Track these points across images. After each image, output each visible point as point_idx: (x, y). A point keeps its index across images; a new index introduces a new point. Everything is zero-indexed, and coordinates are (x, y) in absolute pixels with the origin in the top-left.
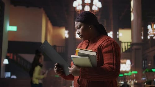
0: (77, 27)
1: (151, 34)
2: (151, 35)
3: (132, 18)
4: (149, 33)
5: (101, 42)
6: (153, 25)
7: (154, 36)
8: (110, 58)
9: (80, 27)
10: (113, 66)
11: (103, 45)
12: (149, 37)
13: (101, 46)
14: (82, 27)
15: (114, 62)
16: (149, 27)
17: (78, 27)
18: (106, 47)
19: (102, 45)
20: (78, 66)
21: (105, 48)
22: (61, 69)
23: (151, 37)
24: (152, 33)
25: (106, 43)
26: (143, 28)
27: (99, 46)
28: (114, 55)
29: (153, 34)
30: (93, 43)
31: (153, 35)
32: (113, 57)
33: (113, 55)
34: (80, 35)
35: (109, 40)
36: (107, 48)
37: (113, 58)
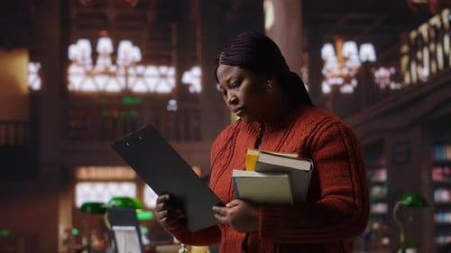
0: (229, 81)
1: (333, 76)
2: (333, 81)
3: (270, 20)
4: (329, 71)
5: (309, 130)
6: (339, 43)
7: (342, 85)
8: (343, 176)
9: (238, 83)
10: (355, 198)
11: (318, 139)
12: (326, 88)
13: (312, 140)
14: (245, 84)
15: (354, 187)
16: (327, 51)
17: (232, 82)
18: (325, 143)
19: (313, 137)
20: (249, 202)
21: (323, 146)
22: (179, 211)
23: (336, 88)
24: (336, 72)
25: (326, 133)
26: (306, 56)
27: (305, 140)
28: (352, 167)
29: (341, 76)
30: (278, 131)
31: (340, 81)
32: (351, 173)
33: (350, 166)
34: (239, 106)
35: (333, 124)
36: (331, 148)
37: (351, 176)
